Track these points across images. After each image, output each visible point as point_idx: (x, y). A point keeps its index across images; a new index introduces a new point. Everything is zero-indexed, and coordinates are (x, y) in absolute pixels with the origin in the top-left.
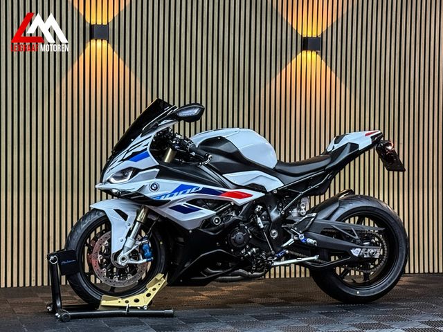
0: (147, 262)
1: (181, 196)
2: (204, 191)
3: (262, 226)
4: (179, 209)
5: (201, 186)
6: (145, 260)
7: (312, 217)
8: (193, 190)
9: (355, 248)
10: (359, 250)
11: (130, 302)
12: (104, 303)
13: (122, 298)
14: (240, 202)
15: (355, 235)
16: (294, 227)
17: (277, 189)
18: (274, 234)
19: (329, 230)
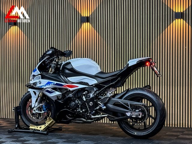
0: (45, 112)
1: (48, 86)
2: (57, 84)
3: (85, 100)
4: (48, 91)
5: (56, 82)
6: (43, 112)
7: (108, 97)
8: (52, 84)
9: (128, 112)
10: (130, 113)
11: (38, 128)
12: (31, 127)
13: (37, 126)
14: (71, 89)
15: (129, 106)
16: (100, 101)
17: (94, 84)
18: (91, 104)
19: (118, 103)
